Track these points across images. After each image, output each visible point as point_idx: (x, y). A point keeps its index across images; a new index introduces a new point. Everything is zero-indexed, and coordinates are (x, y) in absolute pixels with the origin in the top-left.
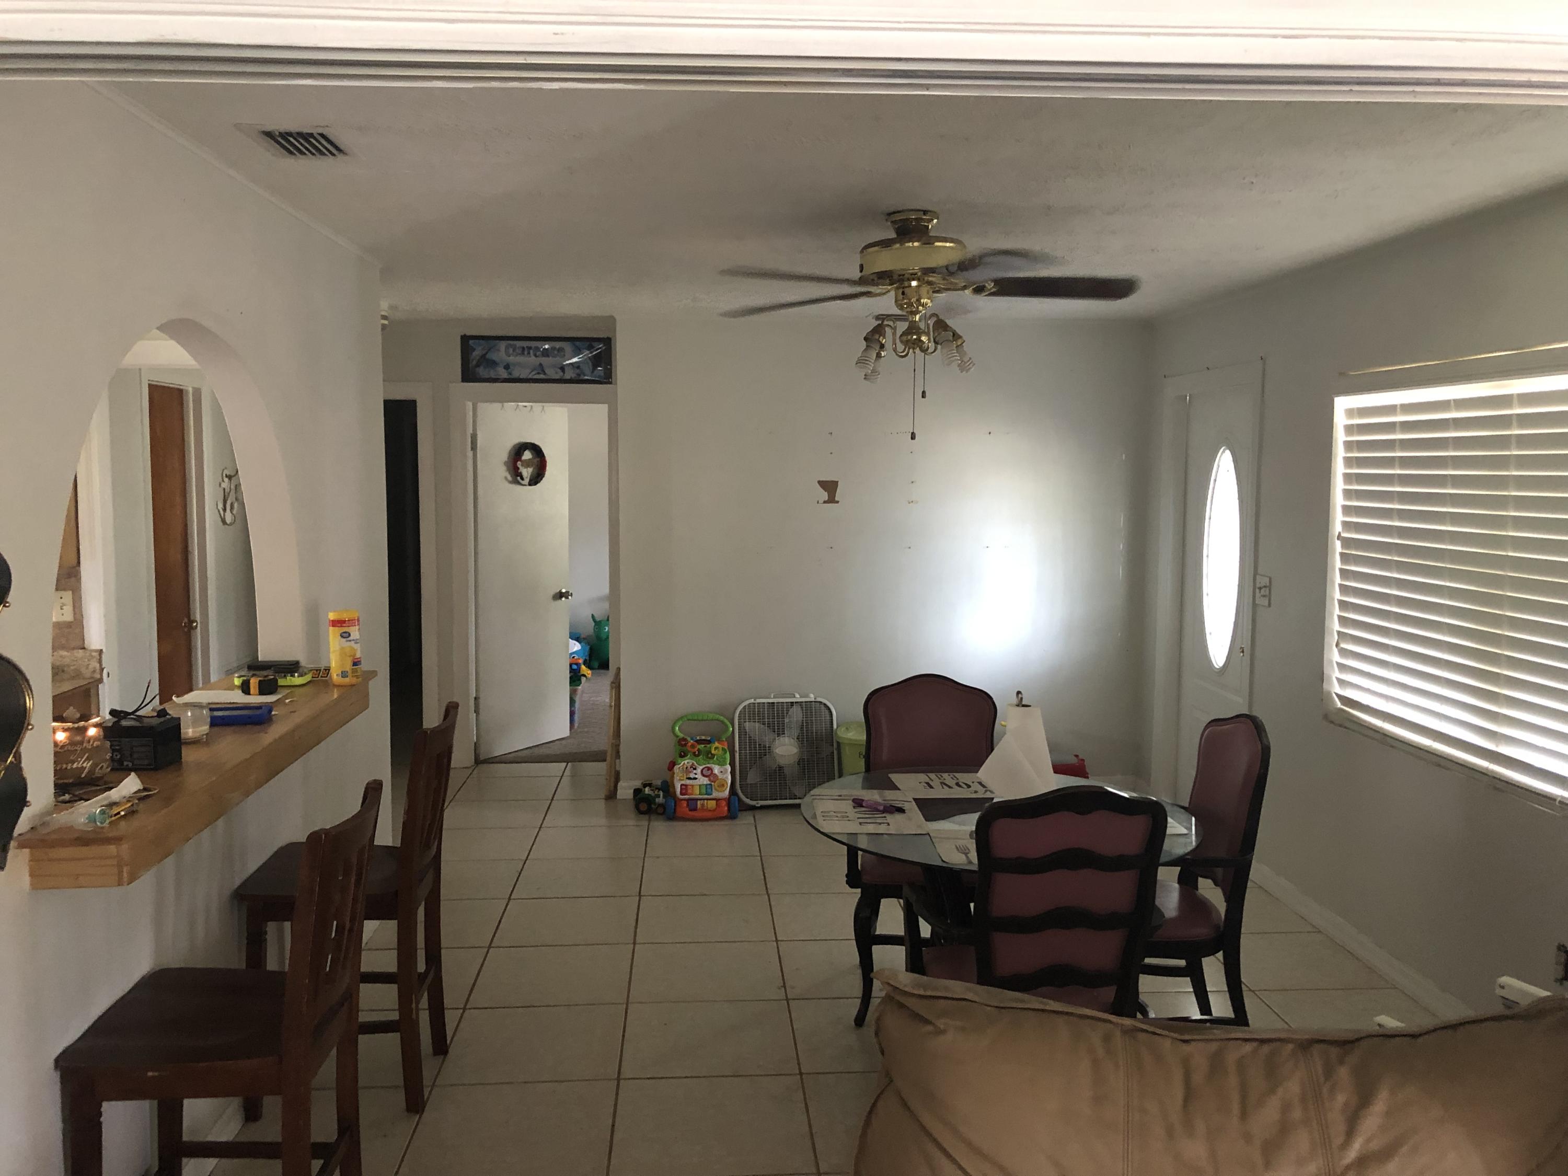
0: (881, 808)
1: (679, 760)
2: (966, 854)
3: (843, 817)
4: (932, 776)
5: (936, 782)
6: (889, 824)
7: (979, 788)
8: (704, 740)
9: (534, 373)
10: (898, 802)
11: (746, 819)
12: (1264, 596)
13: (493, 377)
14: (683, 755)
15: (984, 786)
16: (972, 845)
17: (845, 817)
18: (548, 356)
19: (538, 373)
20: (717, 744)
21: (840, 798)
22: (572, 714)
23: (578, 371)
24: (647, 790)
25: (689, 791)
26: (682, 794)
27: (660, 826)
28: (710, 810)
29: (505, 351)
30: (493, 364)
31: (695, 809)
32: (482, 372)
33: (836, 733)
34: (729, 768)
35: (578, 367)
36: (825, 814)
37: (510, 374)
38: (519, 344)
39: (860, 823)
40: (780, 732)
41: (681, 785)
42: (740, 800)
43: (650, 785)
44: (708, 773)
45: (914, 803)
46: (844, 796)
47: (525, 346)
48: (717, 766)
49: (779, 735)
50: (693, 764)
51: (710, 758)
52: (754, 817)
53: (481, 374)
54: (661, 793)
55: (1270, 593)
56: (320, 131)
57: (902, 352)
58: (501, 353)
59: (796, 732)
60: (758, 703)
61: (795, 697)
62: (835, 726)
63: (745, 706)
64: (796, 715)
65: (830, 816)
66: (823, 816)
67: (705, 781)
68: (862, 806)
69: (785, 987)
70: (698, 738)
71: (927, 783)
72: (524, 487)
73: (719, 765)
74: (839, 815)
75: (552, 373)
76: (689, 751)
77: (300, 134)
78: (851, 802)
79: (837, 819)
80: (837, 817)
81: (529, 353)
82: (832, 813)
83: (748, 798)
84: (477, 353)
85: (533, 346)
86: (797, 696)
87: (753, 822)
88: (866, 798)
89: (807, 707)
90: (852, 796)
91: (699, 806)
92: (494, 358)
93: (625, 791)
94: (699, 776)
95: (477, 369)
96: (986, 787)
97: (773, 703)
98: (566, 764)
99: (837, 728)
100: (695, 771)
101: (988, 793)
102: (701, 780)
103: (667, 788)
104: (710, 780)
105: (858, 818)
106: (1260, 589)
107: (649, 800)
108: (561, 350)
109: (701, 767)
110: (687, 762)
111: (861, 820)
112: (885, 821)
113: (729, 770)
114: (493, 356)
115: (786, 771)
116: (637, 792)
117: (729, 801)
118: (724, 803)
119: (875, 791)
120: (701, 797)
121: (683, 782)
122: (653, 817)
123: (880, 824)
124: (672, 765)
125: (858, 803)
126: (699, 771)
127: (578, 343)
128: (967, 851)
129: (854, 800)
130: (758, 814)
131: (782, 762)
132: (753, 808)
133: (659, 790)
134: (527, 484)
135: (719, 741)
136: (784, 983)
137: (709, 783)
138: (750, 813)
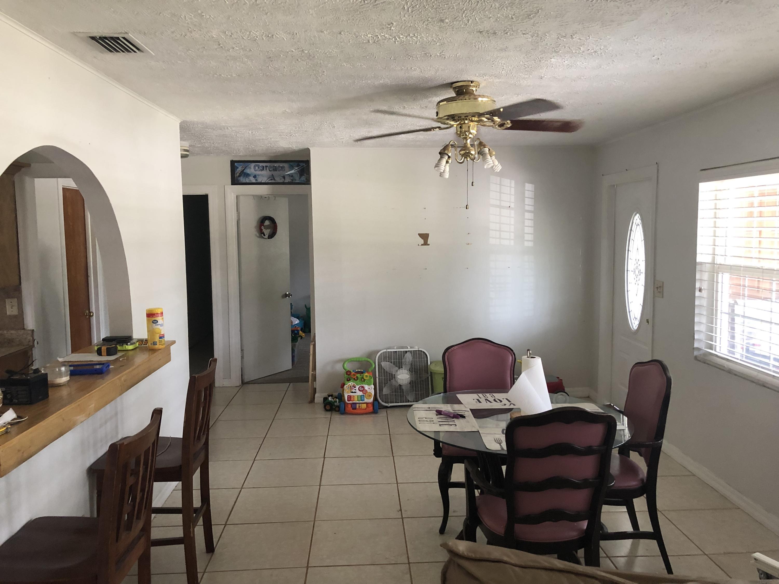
0: (452, 415)
1: (347, 382)
2: (500, 444)
3: (430, 421)
4: (480, 395)
5: (482, 400)
6: (456, 425)
7: (506, 402)
8: (359, 372)
9: (269, 179)
10: (462, 412)
11: (383, 414)
12: (660, 292)
13: (248, 182)
14: (349, 380)
15: (509, 401)
16: (503, 438)
17: (432, 421)
18: (276, 170)
19: (271, 180)
20: (366, 374)
21: (429, 409)
22: (293, 357)
23: (292, 178)
24: (330, 399)
25: (352, 399)
26: (348, 400)
27: (337, 417)
28: (363, 409)
29: (254, 168)
30: (248, 175)
31: (356, 409)
32: (242, 180)
33: (430, 367)
34: (373, 386)
35: (292, 176)
36: (420, 420)
37: (257, 180)
38: (261, 164)
39: (440, 425)
40: (400, 367)
41: (348, 396)
42: (379, 402)
43: (332, 396)
44: (362, 389)
45: (470, 412)
46: (432, 408)
47: (264, 166)
48: (367, 385)
49: (399, 368)
50: (354, 384)
51: (363, 381)
52: (387, 412)
53: (241, 180)
54: (337, 400)
55: (663, 290)
56: (123, 36)
57: (461, 160)
58: (251, 170)
59: (408, 367)
60: (388, 352)
61: (407, 348)
62: (429, 363)
63: (381, 353)
64: (409, 357)
65: (424, 421)
66: (419, 421)
67: (361, 393)
68: (441, 414)
69: (401, 510)
70: (357, 371)
71: (478, 400)
72: (265, 239)
73: (368, 385)
74: (428, 420)
75: (278, 180)
76: (352, 378)
77: (112, 38)
78: (435, 412)
79: (427, 422)
80: (427, 421)
81: (266, 169)
82: (425, 419)
83: (383, 402)
84: (240, 169)
85: (268, 166)
86: (409, 347)
87: (386, 415)
88: (443, 410)
89: (414, 353)
90: (435, 408)
91: (357, 407)
92: (248, 172)
93: (319, 397)
94: (357, 391)
95: (239, 178)
96: (510, 402)
97: (396, 352)
98: (289, 384)
99: (431, 364)
100: (355, 388)
101: (512, 405)
102: (358, 393)
103: (341, 397)
104: (363, 393)
105: (439, 422)
106: (657, 288)
107: (331, 404)
108: (282, 167)
109: (358, 386)
110: (351, 383)
111: (441, 423)
112: (455, 424)
113: (373, 387)
114: (248, 171)
115: (404, 388)
116: (325, 399)
117: (373, 404)
118: (370, 406)
119: (449, 405)
120: (357, 402)
121: (349, 394)
122: (334, 413)
123: (451, 425)
124: (343, 385)
125: (439, 412)
126: (357, 387)
127: (291, 164)
128: (501, 442)
129: (437, 411)
130: (389, 411)
131: (400, 382)
132: (387, 407)
133: (336, 398)
134: (267, 238)
135: (368, 372)
136: (401, 508)
137: (363, 394)
138: (385, 410)
